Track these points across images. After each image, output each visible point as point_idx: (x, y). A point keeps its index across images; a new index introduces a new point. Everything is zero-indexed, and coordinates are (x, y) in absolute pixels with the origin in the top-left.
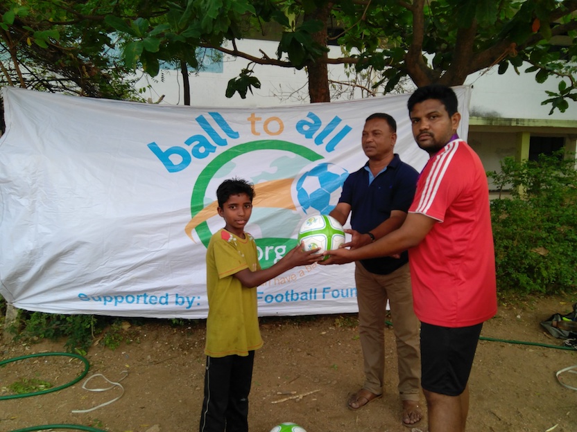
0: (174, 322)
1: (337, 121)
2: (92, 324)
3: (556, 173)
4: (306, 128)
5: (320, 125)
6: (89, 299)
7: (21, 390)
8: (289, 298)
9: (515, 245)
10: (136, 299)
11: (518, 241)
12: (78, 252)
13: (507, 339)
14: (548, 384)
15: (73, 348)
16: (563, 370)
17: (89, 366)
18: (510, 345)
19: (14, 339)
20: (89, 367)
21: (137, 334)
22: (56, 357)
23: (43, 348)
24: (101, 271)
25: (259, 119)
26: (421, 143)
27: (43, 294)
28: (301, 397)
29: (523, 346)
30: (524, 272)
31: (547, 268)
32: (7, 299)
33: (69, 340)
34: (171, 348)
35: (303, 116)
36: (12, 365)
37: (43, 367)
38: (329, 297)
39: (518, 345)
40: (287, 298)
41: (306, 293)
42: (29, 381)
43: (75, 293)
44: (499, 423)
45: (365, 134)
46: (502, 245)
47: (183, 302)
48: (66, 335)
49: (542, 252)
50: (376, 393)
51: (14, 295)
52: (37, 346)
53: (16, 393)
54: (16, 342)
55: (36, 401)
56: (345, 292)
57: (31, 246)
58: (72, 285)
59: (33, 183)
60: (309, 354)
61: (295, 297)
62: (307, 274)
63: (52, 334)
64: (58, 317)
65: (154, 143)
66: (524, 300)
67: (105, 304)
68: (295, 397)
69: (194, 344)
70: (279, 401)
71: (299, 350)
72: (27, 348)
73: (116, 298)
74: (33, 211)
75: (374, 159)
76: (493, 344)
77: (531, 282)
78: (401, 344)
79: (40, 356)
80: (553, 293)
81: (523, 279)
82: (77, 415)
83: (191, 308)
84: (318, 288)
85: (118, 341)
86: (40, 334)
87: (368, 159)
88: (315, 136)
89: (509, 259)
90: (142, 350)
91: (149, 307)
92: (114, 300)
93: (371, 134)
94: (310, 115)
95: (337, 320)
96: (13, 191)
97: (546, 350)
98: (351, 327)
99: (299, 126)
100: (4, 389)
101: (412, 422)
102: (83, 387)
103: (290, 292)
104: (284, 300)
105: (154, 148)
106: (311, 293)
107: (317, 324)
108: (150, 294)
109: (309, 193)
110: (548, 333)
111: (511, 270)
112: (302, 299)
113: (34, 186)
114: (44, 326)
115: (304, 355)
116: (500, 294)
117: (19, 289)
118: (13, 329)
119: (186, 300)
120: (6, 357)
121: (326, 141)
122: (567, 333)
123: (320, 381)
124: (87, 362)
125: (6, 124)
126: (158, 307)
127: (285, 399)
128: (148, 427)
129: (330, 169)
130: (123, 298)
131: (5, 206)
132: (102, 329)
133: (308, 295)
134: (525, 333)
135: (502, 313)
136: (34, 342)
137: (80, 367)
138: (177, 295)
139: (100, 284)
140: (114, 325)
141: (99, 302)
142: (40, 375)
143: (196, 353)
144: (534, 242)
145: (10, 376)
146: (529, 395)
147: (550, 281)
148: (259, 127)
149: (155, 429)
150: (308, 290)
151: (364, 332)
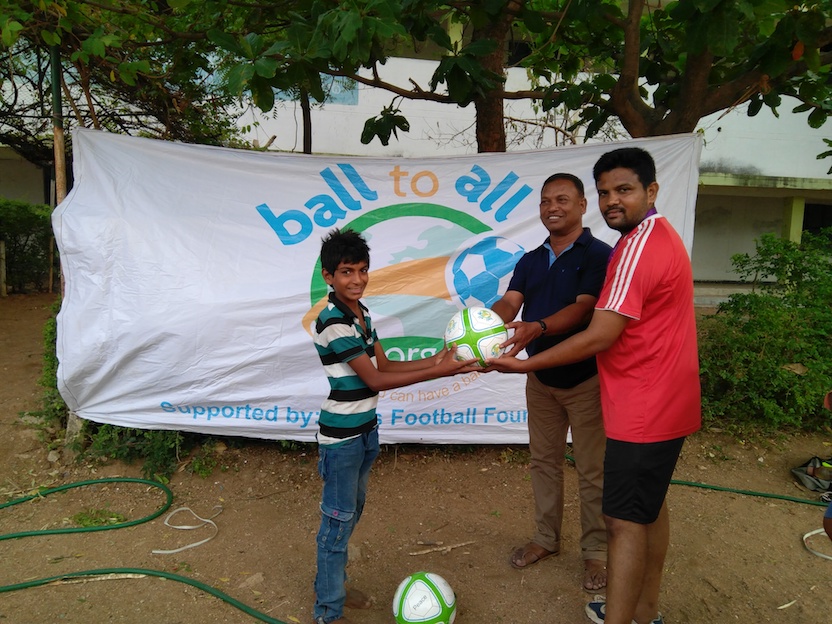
0: (284, 445)
1: (512, 178)
2: (177, 442)
3: (823, 259)
4: (469, 187)
5: (489, 184)
6: (174, 410)
7: (88, 523)
8: (439, 419)
9: (760, 359)
10: (235, 413)
11: (765, 354)
12: (163, 347)
13: (741, 489)
14: (791, 549)
15: (152, 473)
16: (814, 532)
17: (173, 497)
18: (744, 497)
19: (78, 458)
20: (172, 499)
21: (235, 459)
22: (130, 484)
23: (114, 472)
24: (192, 372)
25: (405, 174)
26: (609, 220)
27: (114, 402)
28: (449, 550)
29: (762, 499)
30: (771, 397)
31: (803, 393)
32: (70, 406)
33: (147, 462)
34: (279, 479)
35: (466, 171)
36: (75, 491)
37: (114, 496)
38: (492, 421)
39: (755, 498)
40: (435, 419)
41: (462, 414)
42: (97, 512)
43: (157, 401)
44: (714, 594)
45: (545, 202)
46: (742, 358)
47: (297, 419)
48: (143, 456)
49: (798, 370)
50: (550, 549)
51: (79, 401)
52: (106, 469)
53: (82, 525)
54: (79, 464)
55: (107, 535)
56: (515, 414)
57: (103, 337)
58: (152, 390)
59: (109, 256)
60: (462, 497)
61: (446, 418)
62: (465, 388)
63: (125, 454)
64: (134, 432)
65: (265, 205)
66: (771, 438)
67: (195, 417)
68: (441, 549)
69: (310, 476)
70: (420, 553)
71: (449, 490)
72: (93, 471)
73: (209, 409)
74: (108, 291)
75: (556, 233)
76: (720, 495)
77: (781, 412)
78: (585, 485)
79: (109, 482)
80: (814, 430)
81: (770, 406)
82: (159, 556)
83: (306, 428)
84: (478, 408)
85: (209, 469)
86: (110, 453)
88: (481, 199)
89: (750, 378)
90: (241, 480)
91: (252, 423)
92: (207, 412)
93: (554, 201)
94: (476, 169)
95: (504, 454)
96: (83, 265)
97: (794, 506)
98: (523, 464)
99: (460, 184)
100: (65, 520)
101: (595, 587)
102: (166, 523)
103: (439, 412)
104: (432, 422)
105: (264, 211)
106: (468, 414)
107: (475, 457)
108: (254, 406)
109: (470, 277)
110: (801, 483)
111: (752, 394)
112: (455, 421)
113: (110, 259)
114: (116, 443)
115: (456, 497)
116: (735, 427)
117: (85, 392)
118: (76, 446)
119: (300, 415)
120: (68, 481)
121: (496, 206)
122: (827, 484)
123: (475, 530)
124: (169, 493)
125: (75, 175)
126: (264, 423)
127: (428, 551)
128: (249, 576)
129: (501, 245)
130: (218, 410)
131: (73, 284)
132: (190, 451)
133: (465, 417)
134: (768, 482)
135: (738, 454)
136: (102, 464)
137: (161, 499)
138: (289, 408)
139: (190, 389)
140: (205, 445)
141: (187, 414)
142: (110, 505)
143: (311, 488)
144: (786, 355)
145: (73, 506)
146: (762, 561)
147: (808, 411)
148: (405, 184)
149: (257, 578)
150: (465, 410)
151: (536, 467)
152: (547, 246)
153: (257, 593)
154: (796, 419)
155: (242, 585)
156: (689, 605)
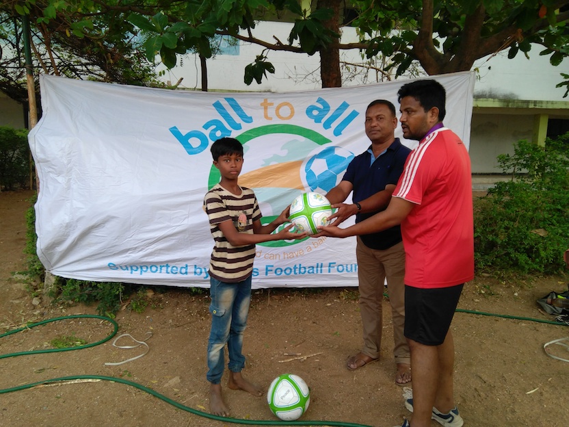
0: (194, 291)
1: (345, 106)
2: (120, 290)
3: (559, 157)
4: (315, 113)
5: (329, 110)
6: (117, 268)
7: (60, 345)
8: (297, 271)
9: (516, 226)
10: (159, 269)
11: (519, 223)
12: (108, 226)
13: (502, 314)
14: (535, 354)
15: (104, 311)
16: (551, 343)
17: (118, 327)
18: (504, 319)
19: (52, 302)
20: (117, 329)
21: (160, 301)
22: (89, 319)
23: (78, 311)
24: (128, 242)
25: (271, 104)
27: (76, 264)
28: (305, 358)
29: (516, 321)
30: (523, 252)
31: (545, 249)
32: (46, 267)
33: (100, 304)
34: (190, 313)
35: (313, 101)
36: (51, 324)
37: (78, 327)
38: (334, 272)
39: (511, 320)
40: (295, 271)
41: (313, 267)
42: (67, 338)
43: (105, 262)
44: (484, 385)
45: (368, 120)
46: (503, 226)
47: (201, 272)
48: (97, 300)
49: (542, 233)
50: (373, 357)
51: (52, 264)
52: (72, 309)
53: (57, 347)
54: (54, 306)
55: (74, 354)
56: (349, 267)
57: (67, 219)
58: (101, 255)
59: (69, 163)
60: (314, 323)
61: (302, 270)
62: (314, 250)
63: (85, 299)
64: (90, 283)
65: (175, 127)
66: (523, 279)
67: (131, 273)
68: (299, 358)
70: (286, 361)
71: (305, 318)
72: (63, 311)
73: (141, 267)
74: (69, 188)
75: (376, 142)
76: (488, 318)
77: (530, 262)
78: (396, 315)
79: (75, 318)
80: (552, 274)
81: (523, 258)
82: (110, 367)
83: (207, 279)
84: (324, 263)
85: (143, 306)
86: (75, 298)
87: (370, 143)
88: (324, 120)
89: (509, 239)
90: (164, 315)
91: (171, 276)
92: (139, 269)
93: (374, 119)
94: (320, 100)
95: (342, 293)
96: (51, 170)
97: (538, 325)
98: (355, 300)
99: (309, 111)
100: (46, 344)
101: (404, 381)
102: (114, 345)
103: (298, 266)
104: (293, 273)
105: (175, 132)
106: (317, 267)
107: (322, 296)
108: (171, 265)
109: (317, 174)
110: (542, 309)
111: (511, 250)
112: (309, 272)
113: (69, 166)
114: (78, 292)
115: (310, 323)
116: (499, 272)
117: (56, 258)
118: (51, 294)
119: (203, 270)
120: (46, 318)
121: (334, 125)
122: (560, 310)
123: (323, 345)
124: (115, 324)
125: (43, 108)
126: (179, 276)
127: (291, 360)
128: (170, 379)
129: (338, 152)
130: (147, 268)
131: (45, 183)
132: (129, 296)
133: (315, 269)
134: (521, 309)
135: (501, 291)
136: (69, 306)
137: (110, 328)
138: (195, 266)
139: (127, 254)
140: (139, 292)
141: (126, 271)
142: (76, 333)
144: (534, 223)
145: (50, 334)
146: (516, 362)
147: (548, 261)
148: (271, 112)
149: (176, 380)
150: (315, 265)
151: (363, 303)
152: (370, 151)
153: (176, 390)
154: (540, 266)
155: (166, 385)
156: (467, 392)
